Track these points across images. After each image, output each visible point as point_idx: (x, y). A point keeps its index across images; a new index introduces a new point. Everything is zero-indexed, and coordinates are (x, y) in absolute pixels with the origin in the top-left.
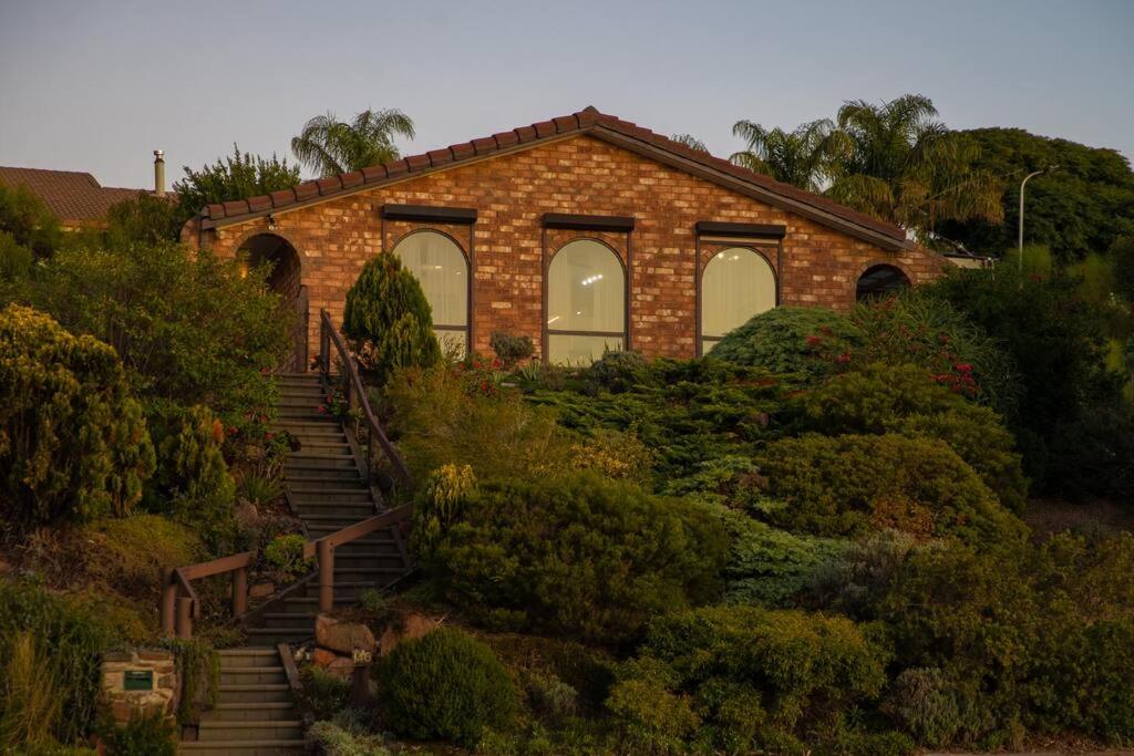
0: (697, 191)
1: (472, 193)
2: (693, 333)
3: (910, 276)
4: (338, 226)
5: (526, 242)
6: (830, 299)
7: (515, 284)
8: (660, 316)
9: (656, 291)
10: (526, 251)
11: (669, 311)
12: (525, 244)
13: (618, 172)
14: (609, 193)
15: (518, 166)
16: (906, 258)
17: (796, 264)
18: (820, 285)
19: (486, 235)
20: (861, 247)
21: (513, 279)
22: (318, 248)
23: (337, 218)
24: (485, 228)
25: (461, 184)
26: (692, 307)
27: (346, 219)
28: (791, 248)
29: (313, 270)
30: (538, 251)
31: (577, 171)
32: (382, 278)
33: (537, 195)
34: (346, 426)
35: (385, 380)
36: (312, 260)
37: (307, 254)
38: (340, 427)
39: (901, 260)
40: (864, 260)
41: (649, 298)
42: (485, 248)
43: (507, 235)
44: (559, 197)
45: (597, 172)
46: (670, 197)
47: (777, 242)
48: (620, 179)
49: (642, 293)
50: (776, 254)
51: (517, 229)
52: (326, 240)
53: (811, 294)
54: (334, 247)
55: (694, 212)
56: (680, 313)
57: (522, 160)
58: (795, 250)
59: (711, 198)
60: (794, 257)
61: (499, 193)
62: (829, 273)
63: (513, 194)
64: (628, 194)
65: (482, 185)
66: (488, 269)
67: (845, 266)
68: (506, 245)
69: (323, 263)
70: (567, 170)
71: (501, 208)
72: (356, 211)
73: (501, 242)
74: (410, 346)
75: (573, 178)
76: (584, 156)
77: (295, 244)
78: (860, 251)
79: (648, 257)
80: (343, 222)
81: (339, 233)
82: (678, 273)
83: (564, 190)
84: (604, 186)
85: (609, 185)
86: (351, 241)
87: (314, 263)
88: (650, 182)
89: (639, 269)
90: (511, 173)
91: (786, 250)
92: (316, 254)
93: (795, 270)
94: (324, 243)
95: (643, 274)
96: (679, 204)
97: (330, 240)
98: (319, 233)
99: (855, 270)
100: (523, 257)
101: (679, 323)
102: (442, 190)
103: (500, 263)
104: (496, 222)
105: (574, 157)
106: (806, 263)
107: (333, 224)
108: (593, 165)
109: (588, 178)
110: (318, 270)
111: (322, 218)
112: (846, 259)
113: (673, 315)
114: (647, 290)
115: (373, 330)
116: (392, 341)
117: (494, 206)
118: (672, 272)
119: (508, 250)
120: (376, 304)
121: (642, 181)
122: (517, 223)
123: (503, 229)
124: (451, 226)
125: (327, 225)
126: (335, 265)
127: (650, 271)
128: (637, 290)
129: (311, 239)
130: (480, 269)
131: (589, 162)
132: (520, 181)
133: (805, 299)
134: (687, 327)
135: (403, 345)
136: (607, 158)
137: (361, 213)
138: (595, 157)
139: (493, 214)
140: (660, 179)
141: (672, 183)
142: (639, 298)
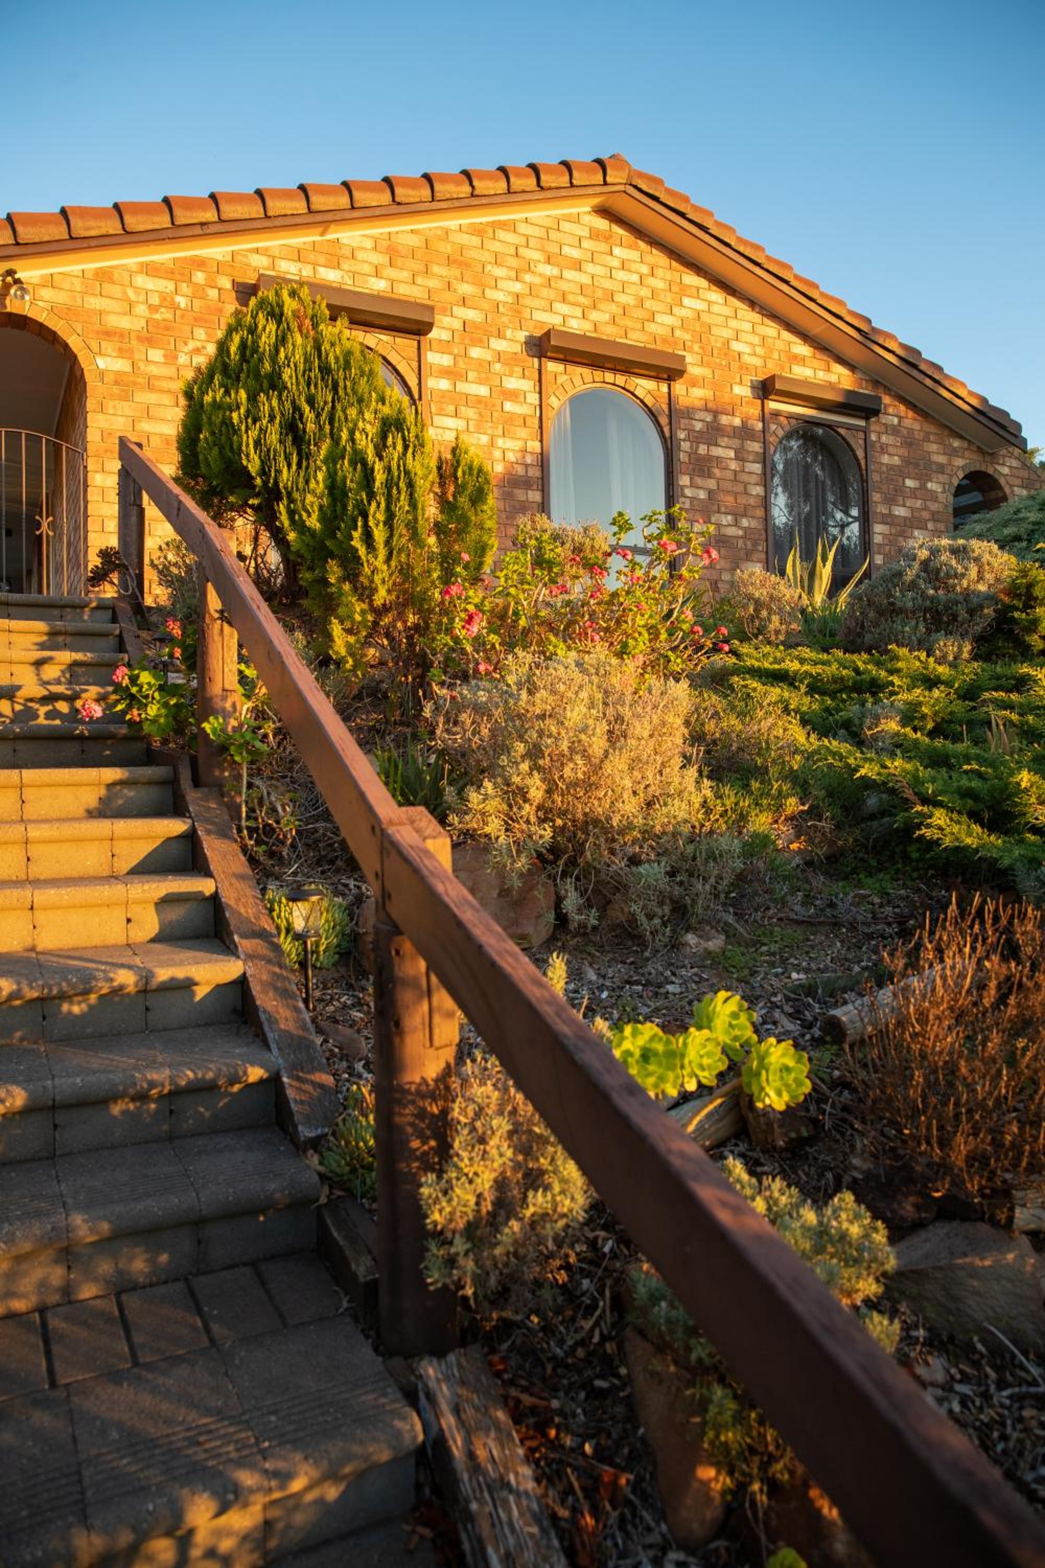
0: (762, 330)
1: (419, 280)
2: (763, 556)
3: (1007, 490)
4: (164, 314)
5: (513, 380)
6: (925, 515)
7: (497, 454)
8: (719, 525)
9: (712, 484)
10: (513, 395)
11: (729, 518)
12: (512, 383)
13: (653, 282)
14: (639, 313)
15: (496, 246)
16: (1003, 464)
17: (885, 459)
18: (914, 493)
19: (446, 360)
20: (956, 443)
21: (492, 444)
22: (122, 353)
23: (163, 297)
24: (445, 347)
25: (399, 262)
26: (760, 513)
27: (182, 301)
28: (879, 434)
29: (113, 397)
30: (533, 398)
31: (590, 268)
32: (282, 340)
33: (528, 301)
34: (197, 783)
35: (330, 604)
36: (109, 378)
37: (102, 363)
38: (172, 783)
39: (998, 468)
40: (959, 462)
41: (702, 495)
42: (444, 384)
43: (484, 367)
44: (564, 309)
45: (620, 275)
46: (727, 333)
47: (862, 423)
48: (654, 293)
49: (693, 485)
50: (861, 442)
51: (499, 356)
52: (140, 339)
53: (904, 506)
54: (156, 355)
55: (758, 362)
56: (745, 522)
57: (502, 235)
58: (884, 439)
59: (779, 345)
60: (884, 449)
61: (466, 289)
62: (923, 479)
63: (490, 294)
64: (668, 320)
65: (436, 269)
66: (451, 423)
67: (941, 469)
68: (480, 382)
69: (135, 384)
70: (578, 266)
71: (471, 315)
72: (202, 288)
73: (471, 375)
74: (411, 485)
75: (585, 279)
76: (603, 247)
77: (74, 342)
78: (955, 450)
79: (698, 426)
80: (175, 308)
81: (167, 327)
82: (740, 456)
83: (571, 298)
84: (631, 301)
85: (641, 302)
86: (191, 345)
87: (116, 383)
88: (699, 305)
89: (685, 446)
90: (486, 257)
91: (873, 437)
92: (121, 365)
93: (884, 469)
94: (134, 342)
95: (693, 453)
96: (736, 346)
97: (149, 340)
98: (124, 323)
99: (951, 476)
100: (508, 406)
101: (744, 537)
102: (367, 269)
103: (471, 413)
104: (462, 338)
105: (586, 244)
106: (896, 460)
107: (153, 309)
108: (616, 263)
109: (608, 284)
110: (126, 397)
111: (131, 293)
112: (941, 459)
113: (736, 524)
114: (699, 481)
115: (264, 472)
116: (349, 474)
117: (460, 312)
118: (732, 454)
119: (483, 391)
120: (268, 403)
121: (686, 301)
122: (498, 345)
123: (476, 353)
124: (384, 338)
125: (141, 309)
126: (161, 391)
127: (702, 449)
128: (684, 480)
129: (109, 334)
130: (438, 420)
131: (609, 258)
132: (499, 272)
133: (897, 513)
134: (755, 544)
135: (389, 484)
136: (634, 255)
137: (213, 293)
138: (617, 251)
139: (457, 325)
140: (710, 303)
141: (727, 311)
142: (688, 492)
